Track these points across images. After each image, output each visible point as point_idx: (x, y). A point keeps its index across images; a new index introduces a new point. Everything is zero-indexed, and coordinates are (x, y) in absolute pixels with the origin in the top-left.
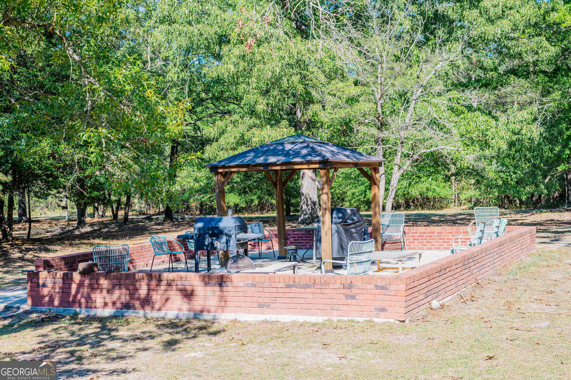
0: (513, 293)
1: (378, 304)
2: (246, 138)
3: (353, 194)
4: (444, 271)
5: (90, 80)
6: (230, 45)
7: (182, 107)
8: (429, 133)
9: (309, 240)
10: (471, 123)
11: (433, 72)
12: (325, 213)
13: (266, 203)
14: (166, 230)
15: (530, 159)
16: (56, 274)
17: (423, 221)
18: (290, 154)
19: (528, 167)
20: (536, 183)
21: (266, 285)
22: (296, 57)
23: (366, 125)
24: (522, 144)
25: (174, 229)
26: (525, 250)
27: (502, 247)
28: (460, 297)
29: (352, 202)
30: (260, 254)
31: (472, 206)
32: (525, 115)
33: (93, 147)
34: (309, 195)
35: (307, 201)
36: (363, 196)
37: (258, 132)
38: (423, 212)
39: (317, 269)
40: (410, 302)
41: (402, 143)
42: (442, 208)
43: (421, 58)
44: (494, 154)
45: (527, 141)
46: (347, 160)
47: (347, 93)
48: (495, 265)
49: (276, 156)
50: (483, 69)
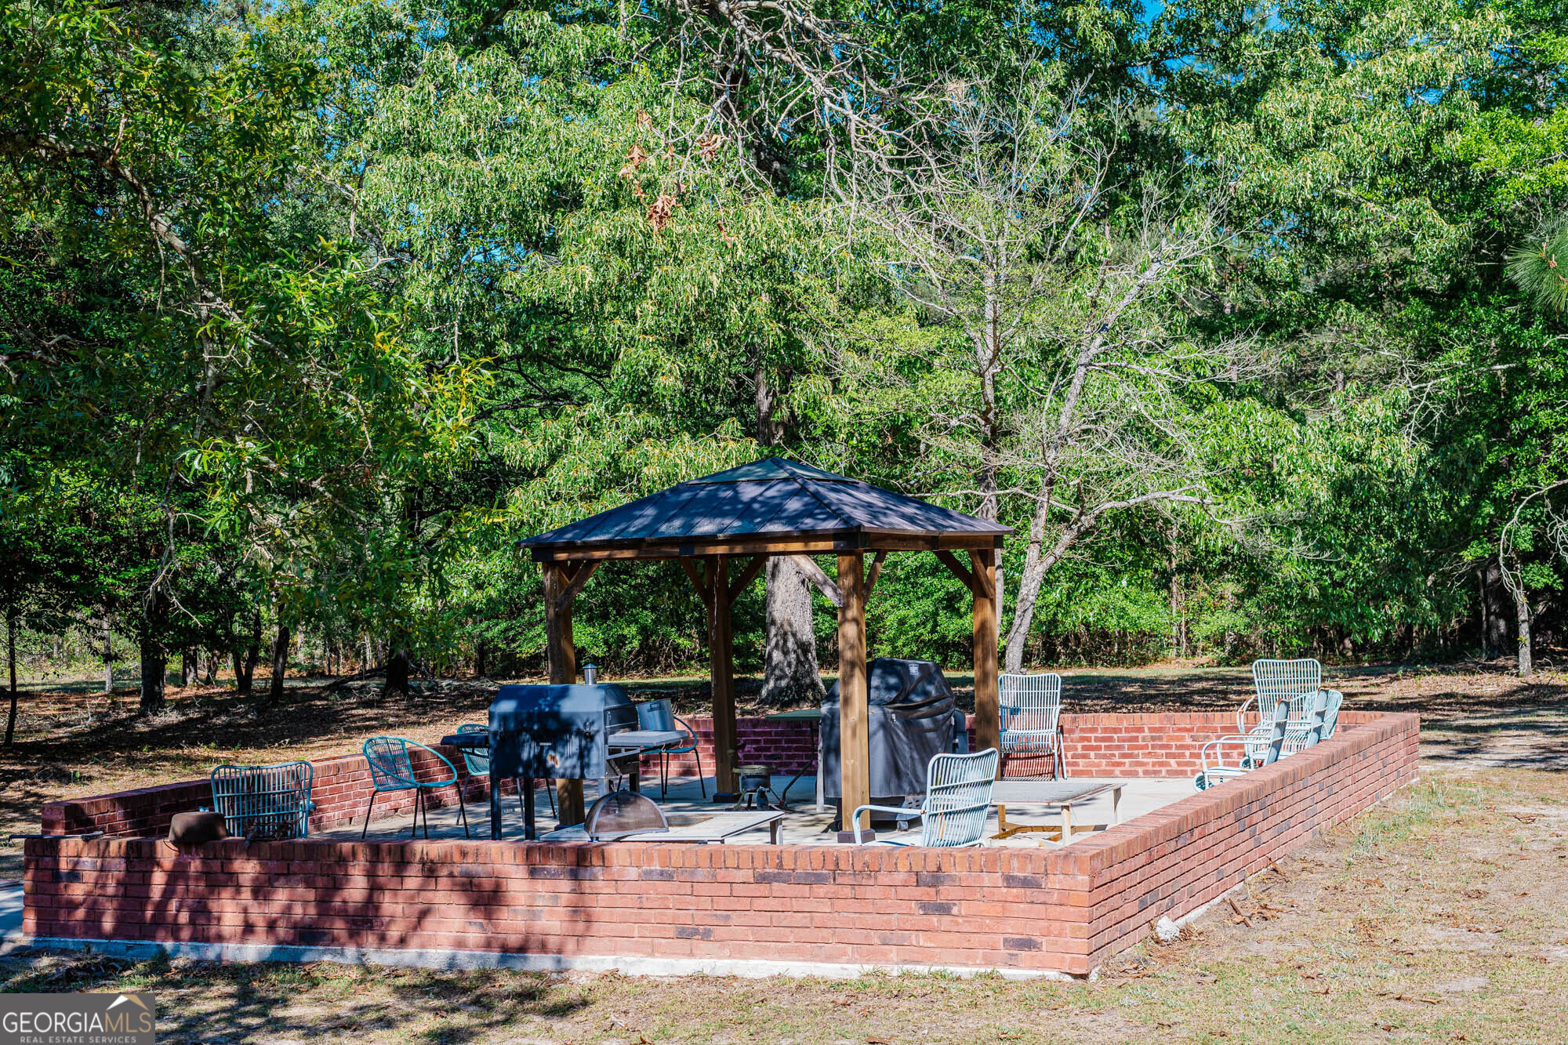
0: (1372, 897)
1: (1014, 928)
2: (623, 466)
3: (902, 622)
4: (1188, 835)
5: (214, 305)
6: (582, 211)
7: (470, 381)
8: (1122, 456)
9: (796, 749)
10: (1233, 428)
11: (1135, 291)
12: (852, 676)
13: (661, 646)
14: (391, 719)
15: (1390, 527)
16: (108, 844)
17: (1098, 698)
18: (755, 511)
19: (1387, 550)
20: (1409, 593)
21: (701, 874)
22: (765, 247)
23: (952, 433)
24: (1370, 488)
25: (413, 718)
26: (1391, 777)
27: (1334, 769)
28: (1230, 909)
29: (900, 643)
30: (664, 787)
31: (1225, 654)
32: (1376, 408)
33: (219, 491)
34: (791, 625)
35: (785, 641)
36: (929, 626)
37: (657, 451)
38: (1094, 673)
39: (825, 831)
40: (1101, 924)
41: (1051, 482)
42: (1143, 661)
43: (1101, 251)
44: (1298, 515)
45: (1383, 478)
46: (910, 528)
47: (902, 344)
48: (1316, 819)
49: (715, 516)
50: (1264, 282)
